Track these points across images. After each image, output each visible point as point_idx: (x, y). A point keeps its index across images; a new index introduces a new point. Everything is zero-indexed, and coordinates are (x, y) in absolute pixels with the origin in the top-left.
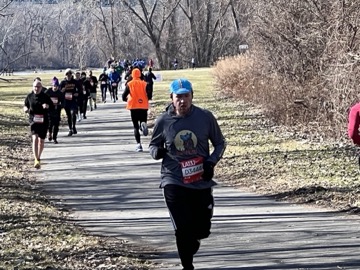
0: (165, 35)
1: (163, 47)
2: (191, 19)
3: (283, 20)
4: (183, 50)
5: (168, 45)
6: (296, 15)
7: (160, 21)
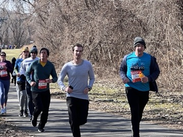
0: (4, 37)
1: (3, 41)
2: (13, 31)
3: (47, 33)
4: (10, 42)
5: (5, 41)
6: (52, 31)
7: (3, 32)
